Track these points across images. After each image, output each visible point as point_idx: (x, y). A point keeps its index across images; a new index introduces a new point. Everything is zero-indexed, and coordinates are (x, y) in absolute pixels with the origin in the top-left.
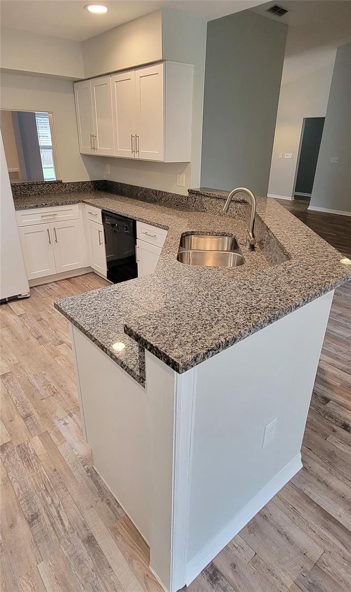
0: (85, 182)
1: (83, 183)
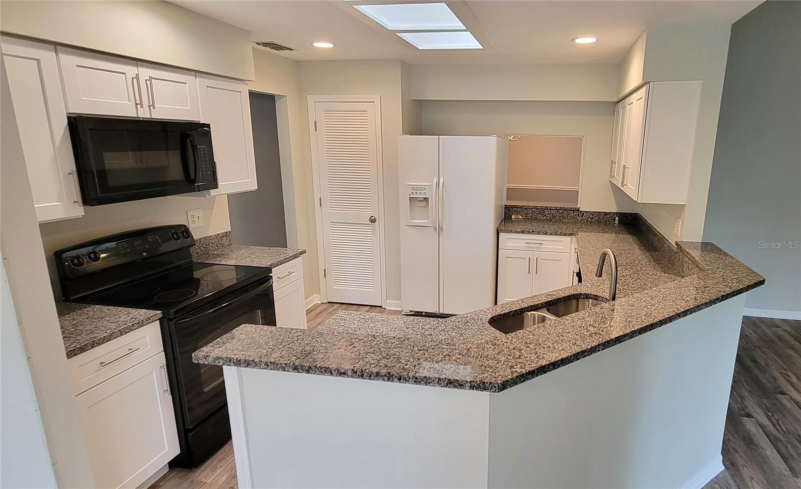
0: (609, 213)
1: (606, 214)
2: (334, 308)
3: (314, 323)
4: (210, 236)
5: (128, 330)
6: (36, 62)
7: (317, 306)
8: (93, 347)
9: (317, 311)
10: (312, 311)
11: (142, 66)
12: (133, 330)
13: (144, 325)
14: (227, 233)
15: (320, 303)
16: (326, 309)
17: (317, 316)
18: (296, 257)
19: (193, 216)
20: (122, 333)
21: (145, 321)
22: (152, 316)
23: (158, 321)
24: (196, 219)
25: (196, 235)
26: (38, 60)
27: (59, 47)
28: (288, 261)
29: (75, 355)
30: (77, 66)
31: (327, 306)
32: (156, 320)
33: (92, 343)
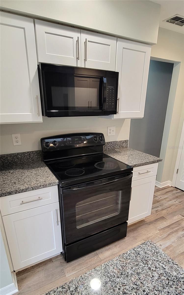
2: (177, 191)
3: (162, 197)
4: (117, 141)
5: (37, 188)
6: (23, 30)
7: (168, 187)
8: (16, 193)
9: (167, 190)
10: (165, 189)
11: (84, 33)
12: (40, 188)
13: (47, 187)
14: (126, 141)
15: (171, 186)
16: (172, 191)
17: (166, 193)
18: (154, 163)
19: (110, 130)
20: (33, 189)
21: (47, 185)
22: (52, 183)
23: (57, 185)
24: (112, 131)
25: (107, 139)
26: (24, 28)
27: (36, 20)
28: (148, 164)
29: (6, 196)
30: (46, 33)
31: (174, 189)
32: (56, 185)
33: (16, 191)
